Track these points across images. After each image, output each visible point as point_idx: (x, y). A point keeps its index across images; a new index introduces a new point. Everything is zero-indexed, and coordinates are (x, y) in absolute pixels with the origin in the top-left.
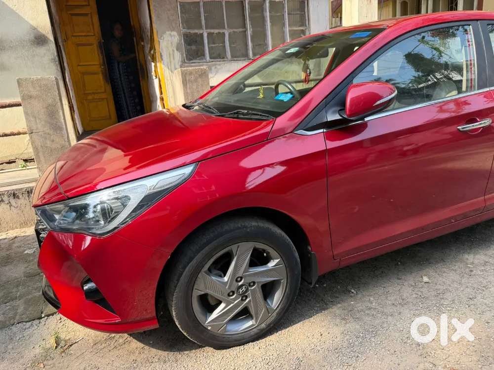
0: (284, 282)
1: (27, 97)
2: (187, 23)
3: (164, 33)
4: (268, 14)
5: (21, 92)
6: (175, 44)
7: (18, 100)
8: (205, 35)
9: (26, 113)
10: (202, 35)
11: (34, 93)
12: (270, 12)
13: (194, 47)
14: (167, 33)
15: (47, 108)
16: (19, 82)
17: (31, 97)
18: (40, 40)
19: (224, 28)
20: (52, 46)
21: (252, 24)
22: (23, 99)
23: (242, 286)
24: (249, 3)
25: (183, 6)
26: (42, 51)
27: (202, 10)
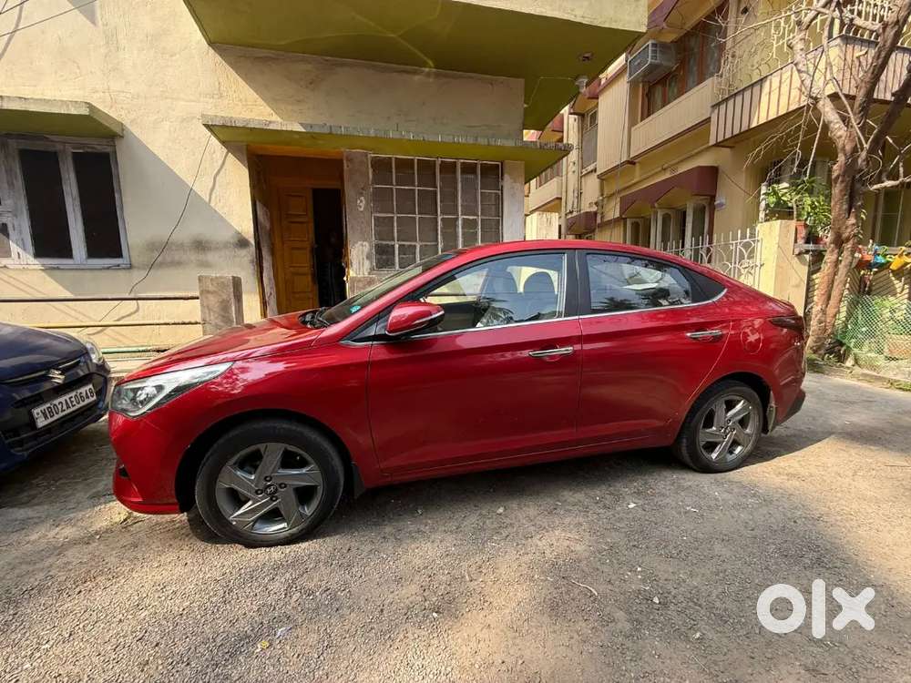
0: (320, 490)
1: (204, 292)
2: (379, 236)
3: (357, 243)
4: (460, 230)
5: (200, 287)
6: (365, 254)
7: (197, 294)
8: (397, 246)
9: (202, 305)
10: (393, 246)
11: (211, 288)
12: (462, 228)
13: (384, 257)
14: (360, 243)
15: (221, 302)
16: (200, 279)
17: (208, 292)
18: (242, 243)
19: (416, 241)
20: (253, 248)
21: (444, 239)
22: (202, 292)
23: (270, 485)
24: (442, 219)
25: (377, 219)
26: (243, 252)
27: (395, 224)
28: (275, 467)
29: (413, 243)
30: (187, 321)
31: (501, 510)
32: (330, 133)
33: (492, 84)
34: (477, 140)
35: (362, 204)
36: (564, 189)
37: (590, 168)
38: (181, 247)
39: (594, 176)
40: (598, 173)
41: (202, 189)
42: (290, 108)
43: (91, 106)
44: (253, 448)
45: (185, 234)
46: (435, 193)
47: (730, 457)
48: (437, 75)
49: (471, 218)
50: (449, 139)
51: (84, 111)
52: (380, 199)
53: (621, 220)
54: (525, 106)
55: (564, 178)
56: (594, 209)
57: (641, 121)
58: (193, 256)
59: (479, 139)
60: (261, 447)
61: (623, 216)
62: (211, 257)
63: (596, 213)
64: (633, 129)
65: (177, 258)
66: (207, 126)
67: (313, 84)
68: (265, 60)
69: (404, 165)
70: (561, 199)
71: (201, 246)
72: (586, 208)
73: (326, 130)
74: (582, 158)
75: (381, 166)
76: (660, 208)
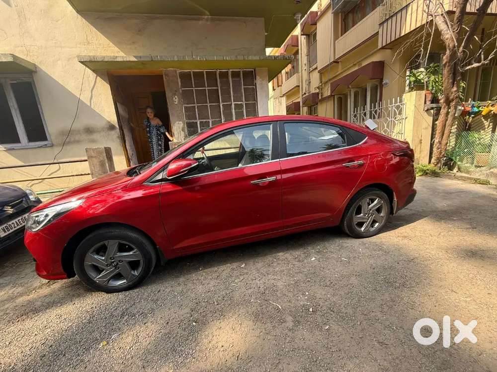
0: (142, 262)
1: (90, 157)
2: (188, 117)
3: (175, 122)
4: (233, 111)
5: (87, 154)
6: (181, 128)
7: (86, 158)
8: (198, 123)
9: (90, 165)
10: (197, 122)
11: (93, 154)
12: (235, 109)
13: (192, 129)
14: (177, 122)
15: (100, 162)
16: (87, 150)
17: (92, 157)
18: (112, 127)
19: (209, 119)
20: (118, 130)
21: (224, 116)
22: (88, 158)
23: (114, 262)
24: (223, 105)
25: (186, 108)
26: (113, 132)
27: (197, 110)
28: (115, 252)
29: (208, 120)
30: (83, 173)
31: (243, 266)
32: (152, 60)
33: (245, 22)
34: (237, 58)
35: (176, 100)
37: (314, 67)
38: (79, 132)
39: (317, 71)
40: (318, 69)
41: (85, 98)
42: (129, 47)
43: (13, 56)
44: (102, 243)
45: (79, 125)
46: (218, 89)
47: (372, 229)
48: (212, 20)
49: (240, 103)
50: (220, 58)
51: (10, 59)
52: (187, 96)
53: (332, 96)
54: (266, 34)
55: (300, 74)
56: (317, 91)
57: (341, 35)
58: (84, 137)
59: (238, 57)
60: (106, 242)
61: (333, 94)
62: (95, 136)
63: (318, 94)
64: (336, 42)
65: (77, 138)
66: (82, 62)
67: (140, 31)
68: (110, 19)
69: (198, 75)
70: (299, 86)
71: (89, 131)
72: (313, 91)
73: (149, 59)
74: (309, 61)
75: (185, 77)
76: (353, 88)
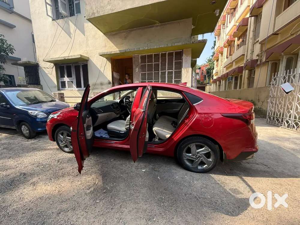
2: (142, 79)
3: (135, 81)
12: (168, 74)
20: (112, 84)
21: (161, 78)
23: (65, 140)
24: (161, 72)
25: (141, 74)
26: (110, 85)
27: (147, 75)
28: (66, 136)
29: (152, 81)
35: (137, 70)
36: (246, 50)
37: (257, 40)
38: (98, 85)
39: (258, 43)
41: (102, 70)
42: (122, 46)
43: (81, 55)
44: (62, 131)
45: (99, 82)
46: (159, 63)
49: (171, 71)
51: (80, 57)
52: (143, 68)
53: (267, 62)
54: (193, 27)
55: (247, 45)
56: (257, 58)
57: (284, 11)
58: (100, 87)
62: (103, 87)
64: (277, 18)
65: (97, 87)
66: (101, 55)
67: (126, 38)
68: (116, 34)
69: (150, 57)
70: (244, 55)
71: (102, 84)
72: (255, 58)
74: (255, 36)
75: (143, 58)
76: (285, 55)
